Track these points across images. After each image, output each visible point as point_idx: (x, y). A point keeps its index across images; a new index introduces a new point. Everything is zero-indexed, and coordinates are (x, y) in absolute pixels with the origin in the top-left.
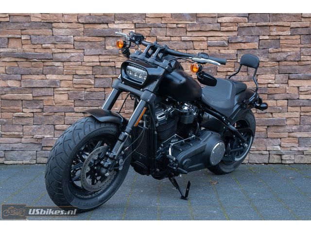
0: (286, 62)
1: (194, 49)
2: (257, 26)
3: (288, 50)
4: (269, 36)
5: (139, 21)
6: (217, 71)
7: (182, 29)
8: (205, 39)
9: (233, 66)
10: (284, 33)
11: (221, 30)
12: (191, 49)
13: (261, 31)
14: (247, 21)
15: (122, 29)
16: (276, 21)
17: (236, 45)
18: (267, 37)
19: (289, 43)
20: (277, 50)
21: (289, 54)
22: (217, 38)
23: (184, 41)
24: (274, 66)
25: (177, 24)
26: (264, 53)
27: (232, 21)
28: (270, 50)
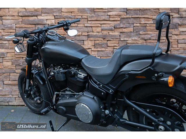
0: (150, 40)
1: (93, 32)
2: (132, 18)
3: (152, 33)
4: (139, 24)
5: (57, 14)
6: (108, 46)
7: (85, 19)
8: (100, 25)
9: (118, 42)
10: (149, 22)
11: (110, 20)
12: (91, 32)
13: (134, 21)
14: (126, 15)
15: (47, 19)
16: (144, 15)
17: (119, 29)
18: (139, 25)
19: (152, 29)
20: (145, 33)
21: (152, 35)
22: (107, 25)
23: (86, 27)
24: (143, 43)
25: (82, 16)
26: (137, 35)
27: (117, 14)
28: (141, 32)
